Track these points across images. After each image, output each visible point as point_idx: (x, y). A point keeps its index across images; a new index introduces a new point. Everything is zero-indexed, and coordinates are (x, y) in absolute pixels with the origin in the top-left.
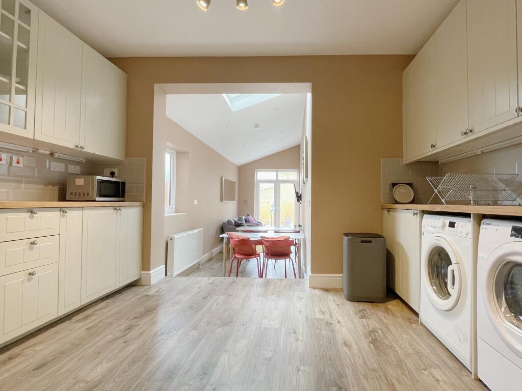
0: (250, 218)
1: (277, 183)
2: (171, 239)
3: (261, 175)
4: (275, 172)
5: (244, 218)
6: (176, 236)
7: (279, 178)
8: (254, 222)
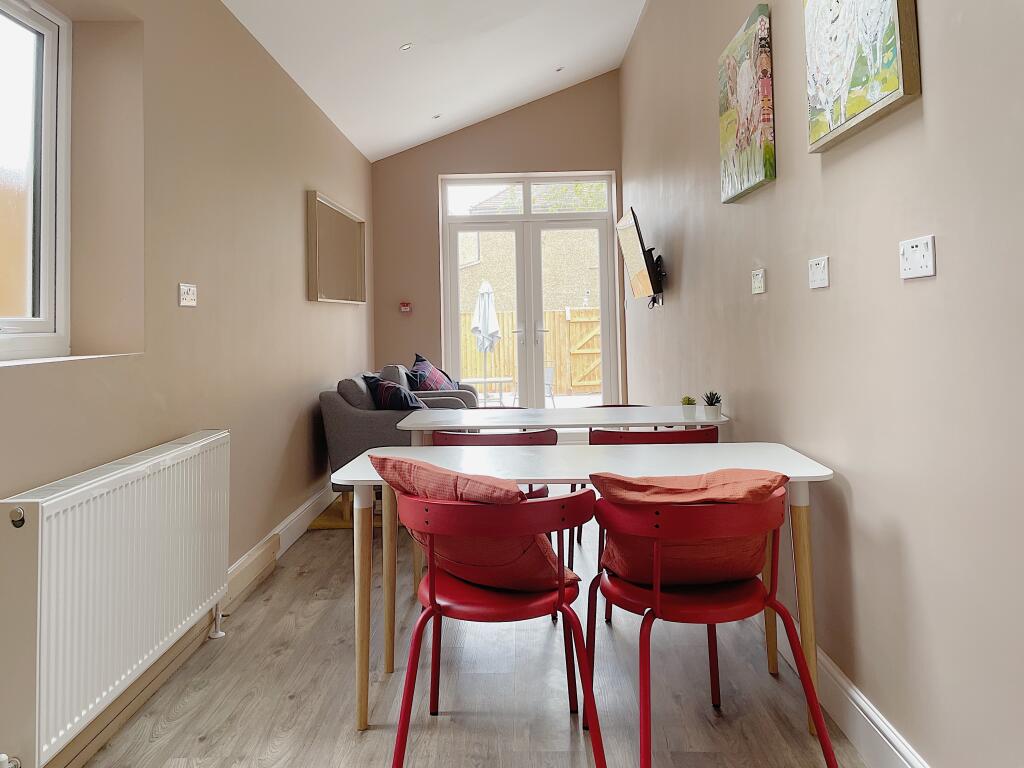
0: (429, 370)
1: (527, 229)
2: (19, 523)
3: (462, 197)
4: (520, 187)
5: (403, 370)
6: (50, 502)
7: (537, 208)
8: (446, 386)
